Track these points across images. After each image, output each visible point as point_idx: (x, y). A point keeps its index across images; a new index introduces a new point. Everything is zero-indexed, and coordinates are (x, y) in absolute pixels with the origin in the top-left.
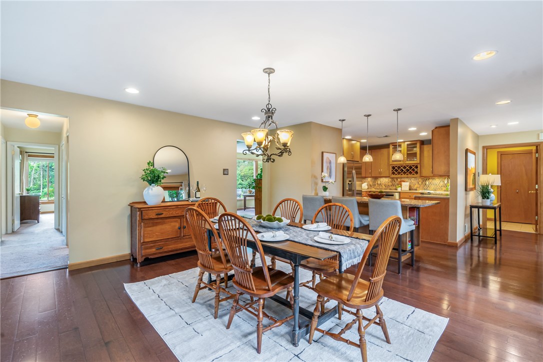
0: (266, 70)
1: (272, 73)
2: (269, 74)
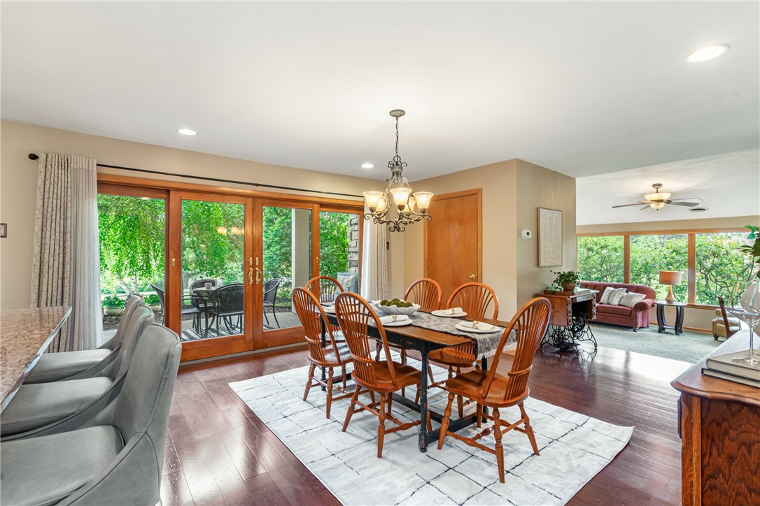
0: (392, 113)
1: (401, 115)
2: (397, 117)
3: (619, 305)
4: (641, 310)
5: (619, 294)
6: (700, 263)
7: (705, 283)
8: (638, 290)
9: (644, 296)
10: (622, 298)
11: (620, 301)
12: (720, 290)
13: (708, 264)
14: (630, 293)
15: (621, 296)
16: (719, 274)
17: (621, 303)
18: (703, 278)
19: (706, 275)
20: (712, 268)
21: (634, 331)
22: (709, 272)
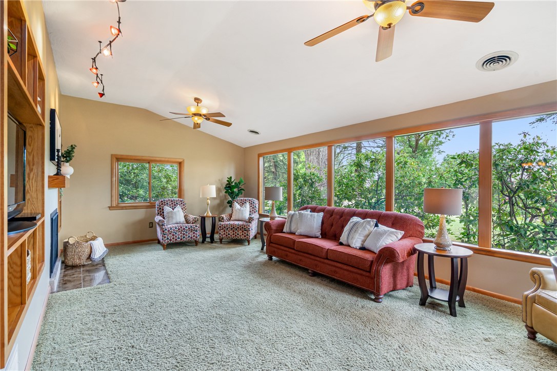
3: (363, 249)
4: (387, 263)
5: (364, 228)
6: (500, 178)
7: (508, 209)
8: (396, 222)
9: (400, 233)
10: (368, 236)
11: (364, 241)
12: (531, 221)
13: (514, 180)
14: (382, 228)
15: (366, 232)
16: (529, 195)
17: (367, 245)
18: (505, 203)
19: (510, 198)
20: (520, 187)
21: (376, 300)
22: (515, 193)
